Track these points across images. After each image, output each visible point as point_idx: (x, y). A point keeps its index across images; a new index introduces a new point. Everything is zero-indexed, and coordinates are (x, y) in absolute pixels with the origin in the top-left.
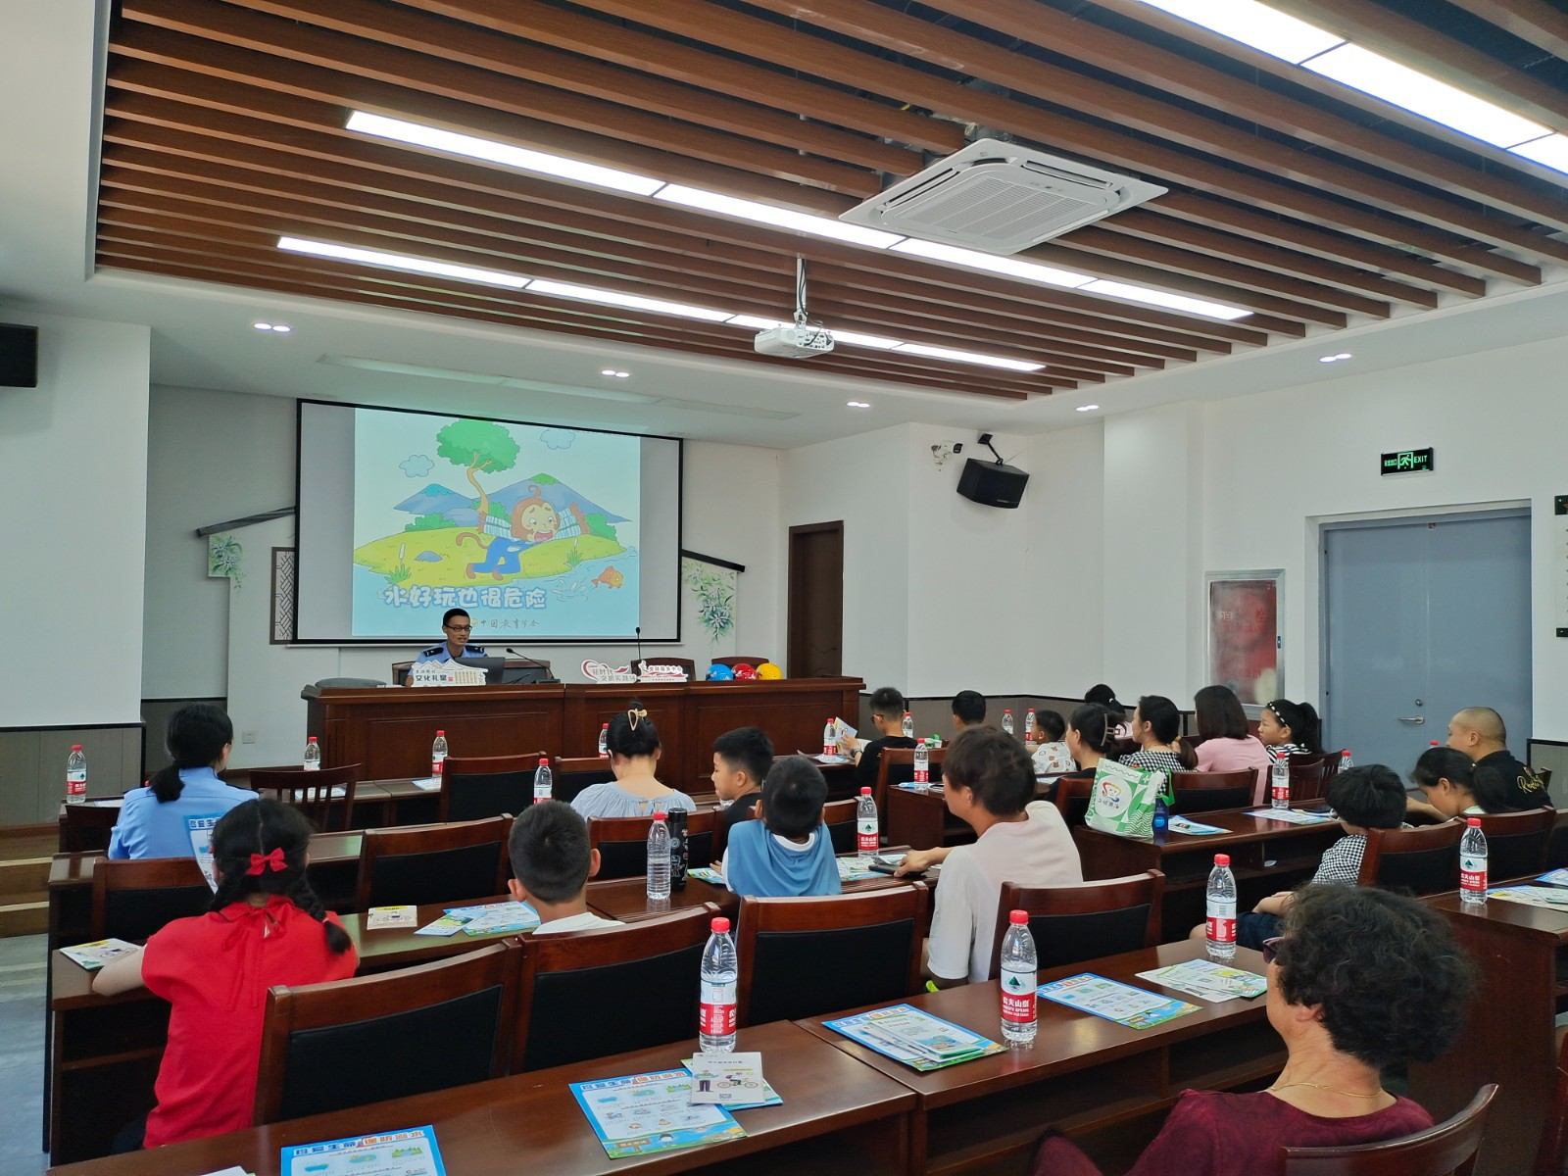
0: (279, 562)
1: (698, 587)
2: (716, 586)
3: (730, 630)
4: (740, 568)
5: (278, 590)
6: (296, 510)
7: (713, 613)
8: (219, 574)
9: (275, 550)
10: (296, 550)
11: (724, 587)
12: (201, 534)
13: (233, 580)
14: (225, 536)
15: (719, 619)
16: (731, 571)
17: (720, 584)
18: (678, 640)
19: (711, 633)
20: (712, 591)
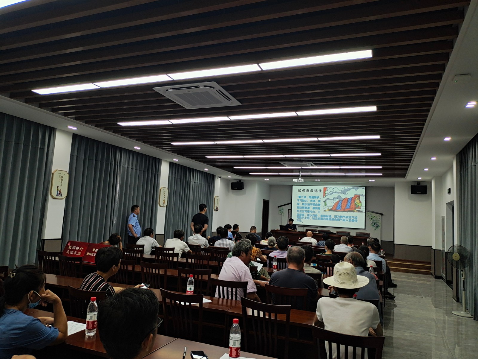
0: (289, 212)
1: (370, 218)
2: (375, 218)
3: (379, 228)
4: (382, 214)
5: (289, 216)
6: (291, 203)
7: (374, 224)
8: (281, 213)
9: (288, 210)
10: (291, 210)
11: (377, 218)
12: (279, 207)
13: (283, 215)
14: (282, 207)
15: (376, 225)
16: (379, 215)
17: (376, 218)
18: (365, 229)
19: (374, 228)
20: (374, 219)
